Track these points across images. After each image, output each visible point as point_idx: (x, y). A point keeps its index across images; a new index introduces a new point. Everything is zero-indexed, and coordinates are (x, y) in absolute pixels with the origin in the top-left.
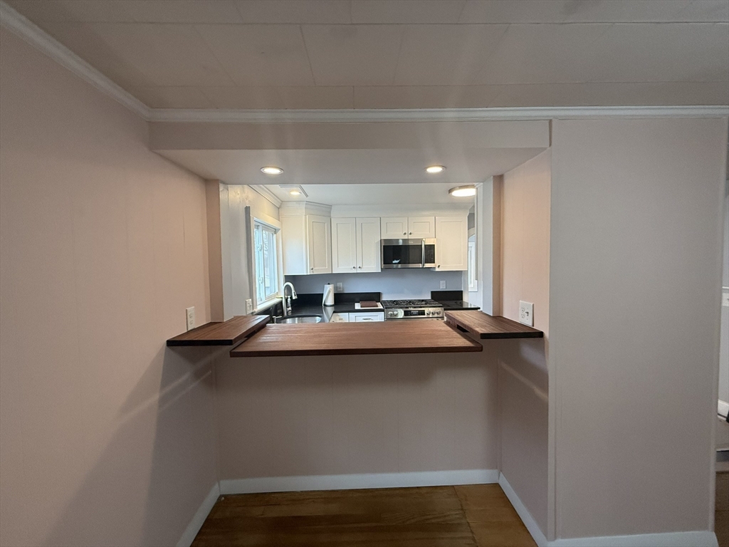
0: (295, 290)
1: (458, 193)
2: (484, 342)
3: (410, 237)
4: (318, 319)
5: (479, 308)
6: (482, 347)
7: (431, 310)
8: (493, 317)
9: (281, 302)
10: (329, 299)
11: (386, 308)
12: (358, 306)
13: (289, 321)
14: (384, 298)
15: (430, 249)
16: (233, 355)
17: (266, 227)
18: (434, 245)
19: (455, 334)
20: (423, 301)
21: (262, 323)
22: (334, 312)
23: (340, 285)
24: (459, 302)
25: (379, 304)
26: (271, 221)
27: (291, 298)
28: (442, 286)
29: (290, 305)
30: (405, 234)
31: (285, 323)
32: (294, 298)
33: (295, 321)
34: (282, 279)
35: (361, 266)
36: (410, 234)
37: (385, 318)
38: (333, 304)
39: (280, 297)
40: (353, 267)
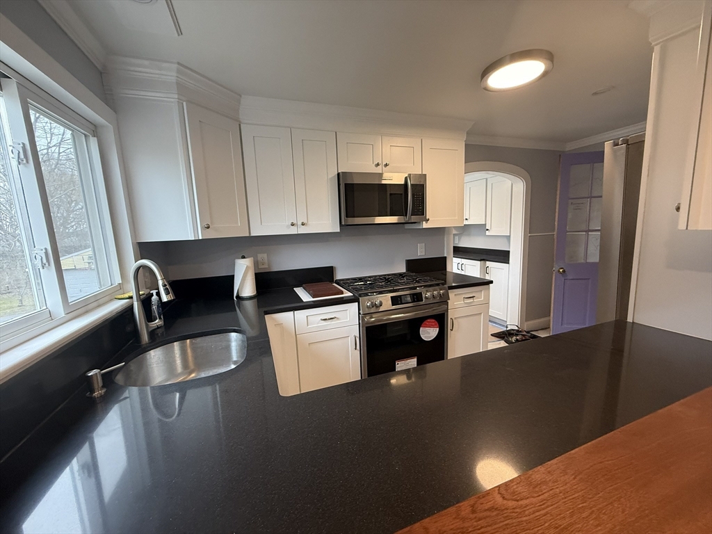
9: (130, 309)
10: (245, 286)
12: (303, 295)
14: (339, 275)
18: (423, 185)
22: (259, 311)
25: (340, 288)
28: (421, 252)
30: (378, 165)
32: (164, 298)
35: (305, 222)
36: (386, 165)
37: (359, 314)
38: (255, 293)
39: (126, 296)
40: (290, 224)
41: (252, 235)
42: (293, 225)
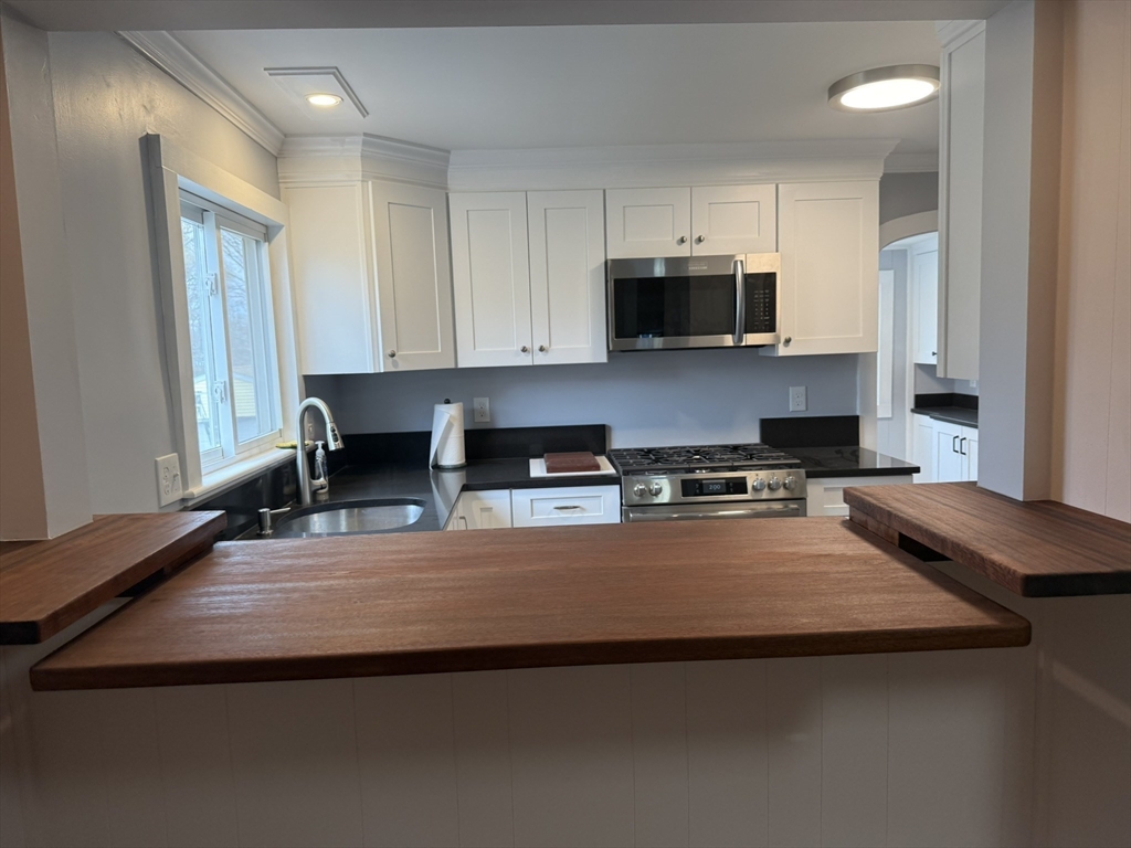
0: (336, 419)
1: (863, 97)
2: (1035, 610)
3: (699, 250)
4: (413, 513)
5: (917, 470)
6: (1029, 627)
7: (763, 475)
8: (1027, 505)
9: (292, 462)
10: (449, 449)
11: (626, 473)
12: (538, 468)
13: (318, 522)
14: (618, 442)
15: (764, 285)
16: (42, 680)
17: (230, 217)
18: (774, 274)
19: (899, 571)
20: (735, 448)
21: (198, 539)
22: (465, 488)
23: (483, 403)
24: (847, 450)
25: (603, 460)
26: (246, 193)
27: (325, 447)
28: (796, 403)
29: (320, 468)
30: (682, 241)
31: (305, 528)
32: (332, 446)
33: (337, 524)
34: (295, 387)
35: (546, 345)
36: (700, 240)
37: (622, 504)
38: (463, 461)
39: (289, 444)
40: (520, 348)
41: (460, 366)
42: (524, 350)
